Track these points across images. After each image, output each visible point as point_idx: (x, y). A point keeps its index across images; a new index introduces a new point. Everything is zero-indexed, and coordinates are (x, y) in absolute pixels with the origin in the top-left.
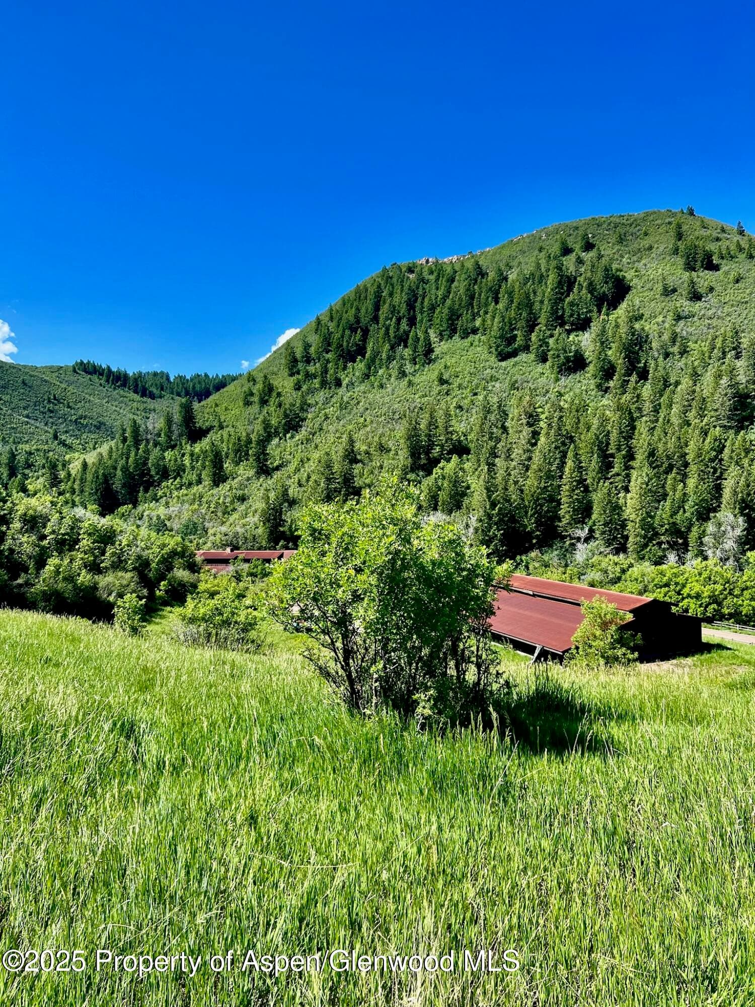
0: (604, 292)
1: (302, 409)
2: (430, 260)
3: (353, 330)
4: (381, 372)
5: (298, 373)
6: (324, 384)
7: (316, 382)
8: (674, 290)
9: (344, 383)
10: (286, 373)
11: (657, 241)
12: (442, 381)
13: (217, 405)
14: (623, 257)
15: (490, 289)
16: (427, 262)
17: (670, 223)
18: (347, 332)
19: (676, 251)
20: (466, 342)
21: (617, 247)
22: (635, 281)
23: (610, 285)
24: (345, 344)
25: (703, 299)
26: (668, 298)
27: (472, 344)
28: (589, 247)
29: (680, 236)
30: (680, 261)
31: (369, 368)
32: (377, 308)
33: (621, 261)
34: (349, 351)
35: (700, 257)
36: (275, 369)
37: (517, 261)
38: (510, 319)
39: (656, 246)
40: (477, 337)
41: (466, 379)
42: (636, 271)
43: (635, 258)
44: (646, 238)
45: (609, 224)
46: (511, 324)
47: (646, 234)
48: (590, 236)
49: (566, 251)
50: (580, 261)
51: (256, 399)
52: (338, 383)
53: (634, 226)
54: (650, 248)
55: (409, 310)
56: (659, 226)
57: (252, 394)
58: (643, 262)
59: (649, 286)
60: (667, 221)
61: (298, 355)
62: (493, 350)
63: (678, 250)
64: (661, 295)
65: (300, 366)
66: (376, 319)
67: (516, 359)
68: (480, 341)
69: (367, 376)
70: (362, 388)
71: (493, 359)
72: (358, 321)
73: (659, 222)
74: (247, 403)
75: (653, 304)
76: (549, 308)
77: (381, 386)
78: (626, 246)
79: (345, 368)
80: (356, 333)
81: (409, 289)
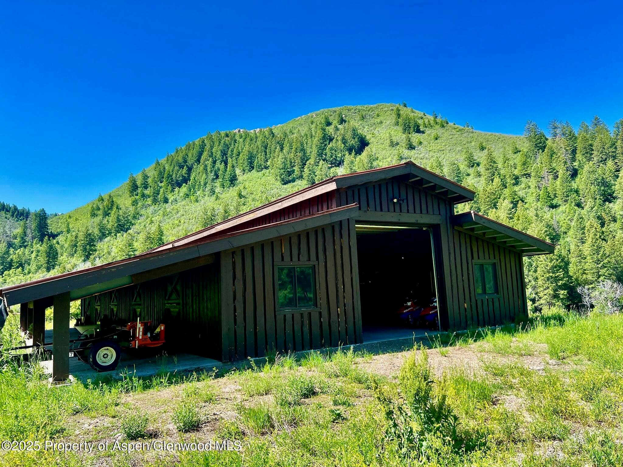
0: (352, 144)
1: (134, 217)
2: (241, 130)
3: (181, 167)
4: (198, 193)
5: (137, 195)
6: (155, 201)
7: (149, 201)
8: (397, 144)
9: (170, 201)
10: (127, 194)
11: (385, 119)
12: (240, 196)
13: (70, 217)
14: (364, 127)
15: (278, 143)
16: (239, 131)
17: (392, 110)
18: (177, 168)
19: (397, 124)
20: (260, 174)
21: (360, 122)
22: (372, 139)
23: (356, 140)
24: (174, 176)
25: (416, 149)
26: (394, 148)
27: (264, 175)
28: (342, 121)
29: (399, 115)
30: (400, 128)
31: (190, 191)
32: (200, 154)
33: (363, 130)
34: (177, 180)
35: (412, 125)
36: (121, 193)
37: (297, 130)
38: (290, 159)
39: (384, 121)
40: (268, 171)
41: (259, 195)
42: (373, 134)
43: (372, 128)
44: (378, 118)
45: (355, 110)
46: (291, 162)
47: (378, 116)
48: (343, 116)
49: (329, 124)
50: (337, 129)
51: (100, 212)
52: (166, 201)
53: (371, 111)
54: (381, 122)
55: (223, 156)
56: (386, 112)
57: (99, 209)
58: (377, 129)
59: (381, 141)
60: (391, 108)
61: (139, 183)
62: (279, 178)
63: (398, 123)
64: (389, 146)
65: (139, 190)
66: (198, 161)
67: (294, 183)
68: (269, 172)
69: (187, 196)
70: (183, 203)
71: (279, 183)
72: (185, 161)
73: (386, 109)
74: (94, 215)
75: (384, 152)
76: (316, 151)
77: (197, 201)
78: (366, 122)
79: (173, 191)
80: (183, 168)
81: (224, 144)
